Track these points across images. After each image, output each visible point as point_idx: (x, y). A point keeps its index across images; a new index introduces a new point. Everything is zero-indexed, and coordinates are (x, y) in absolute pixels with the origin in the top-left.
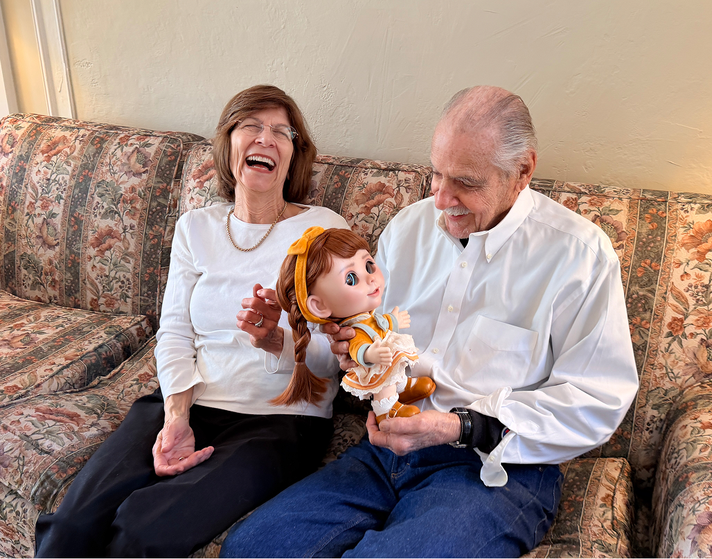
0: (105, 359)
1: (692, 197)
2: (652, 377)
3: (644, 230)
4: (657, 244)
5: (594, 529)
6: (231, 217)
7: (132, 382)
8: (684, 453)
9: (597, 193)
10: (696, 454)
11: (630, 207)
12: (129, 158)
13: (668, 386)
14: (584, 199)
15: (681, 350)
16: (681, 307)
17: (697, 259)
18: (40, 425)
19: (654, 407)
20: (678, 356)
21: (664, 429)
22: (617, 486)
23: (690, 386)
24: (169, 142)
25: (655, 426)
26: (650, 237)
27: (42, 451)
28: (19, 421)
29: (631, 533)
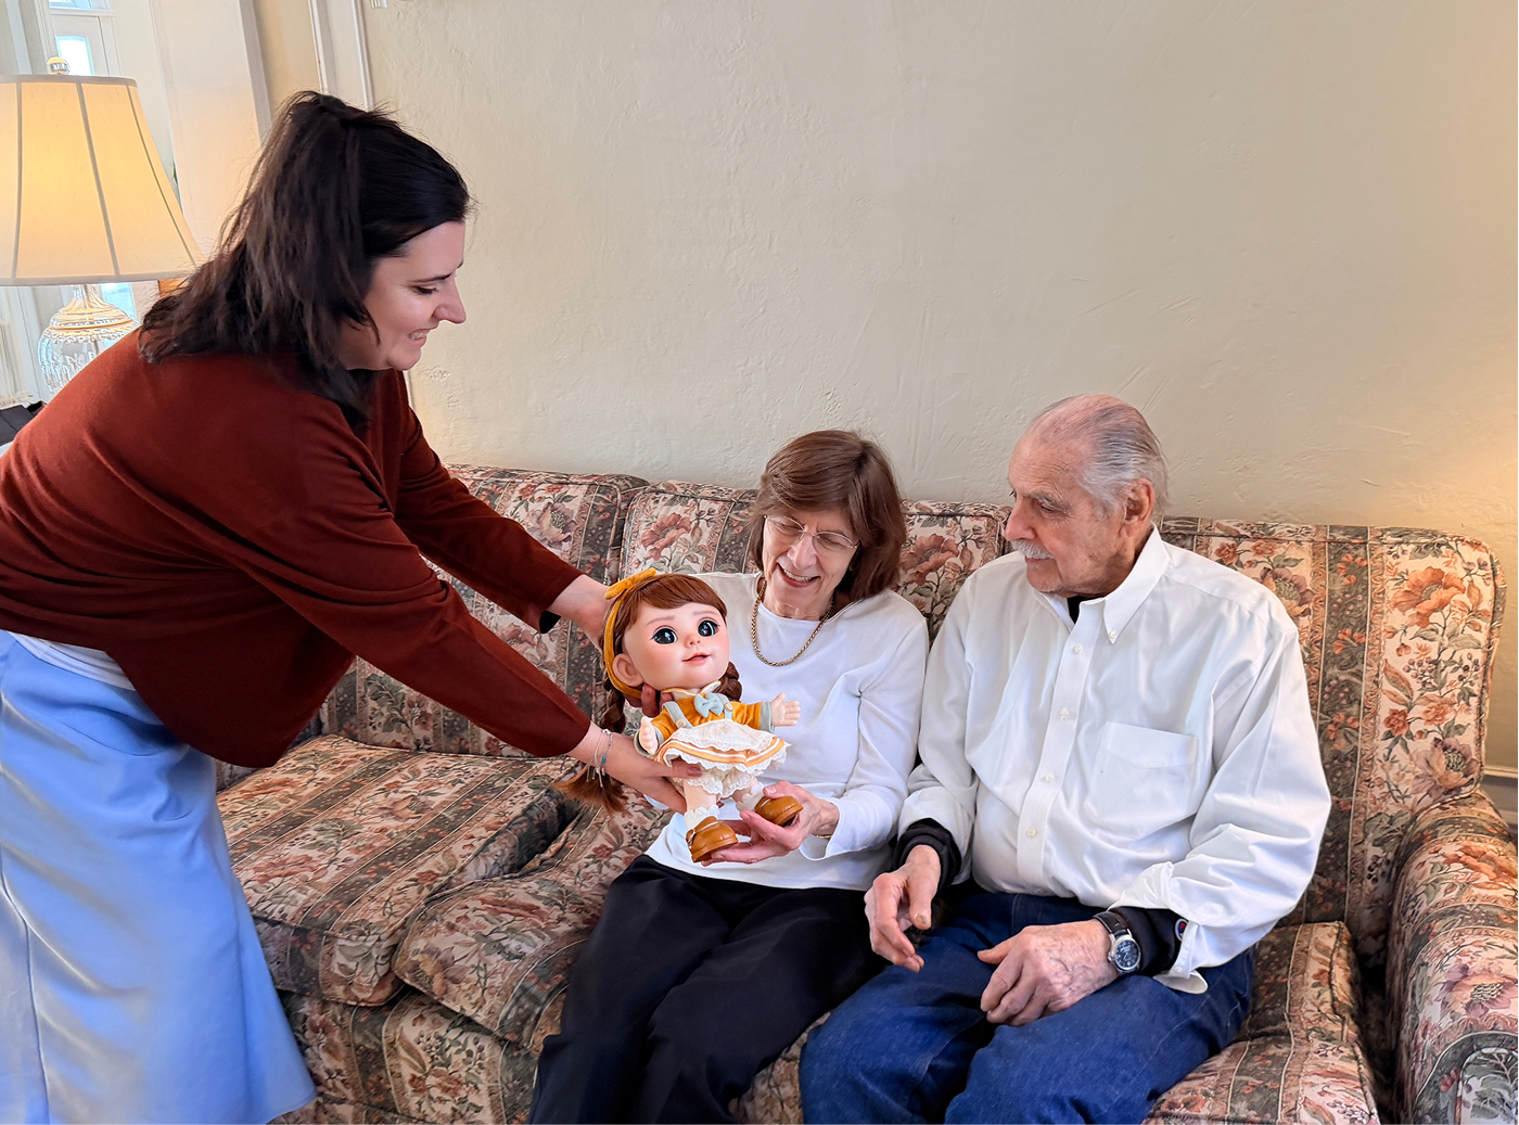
0: (538, 826)
1: (1403, 534)
2: (1369, 799)
3: (1338, 587)
4: (1359, 605)
5: (1308, 1015)
6: (759, 610)
7: (587, 860)
8: (1424, 897)
9: (1263, 536)
10: (1440, 897)
11: (1314, 555)
12: (539, 520)
13: (1393, 810)
14: (1246, 545)
15: (1408, 756)
16: (1402, 695)
17: (1418, 624)
18: (495, 921)
19: (1377, 843)
20: (1403, 765)
21: (1393, 876)
22: (1334, 957)
23: (1425, 809)
24: (598, 492)
25: (1380, 872)
26: (1347, 596)
27: (510, 956)
28: (466, 917)
29: (1360, 1016)
